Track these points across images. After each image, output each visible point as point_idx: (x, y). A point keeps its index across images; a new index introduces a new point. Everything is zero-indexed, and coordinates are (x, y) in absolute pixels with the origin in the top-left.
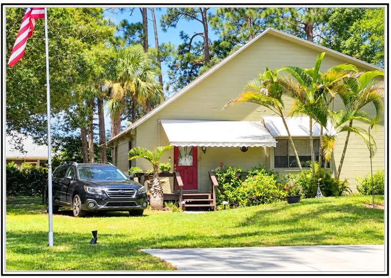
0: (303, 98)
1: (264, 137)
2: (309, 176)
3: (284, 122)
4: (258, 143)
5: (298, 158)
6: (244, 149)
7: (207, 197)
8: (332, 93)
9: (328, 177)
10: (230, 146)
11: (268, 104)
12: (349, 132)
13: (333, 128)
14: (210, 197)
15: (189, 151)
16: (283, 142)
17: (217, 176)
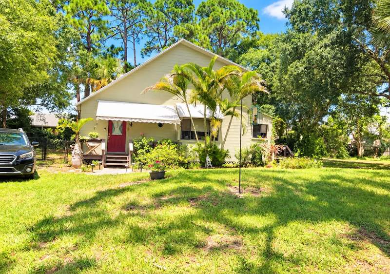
0: (199, 88)
1: (172, 117)
2: (203, 146)
3: (187, 106)
4: (167, 121)
5: (196, 133)
6: (160, 125)
7: (126, 158)
8: (221, 86)
9: (215, 147)
10: (144, 121)
11: (177, 93)
12: (232, 116)
13: (221, 112)
14: (128, 158)
15: (120, 124)
16: (186, 122)
17: (134, 144)
